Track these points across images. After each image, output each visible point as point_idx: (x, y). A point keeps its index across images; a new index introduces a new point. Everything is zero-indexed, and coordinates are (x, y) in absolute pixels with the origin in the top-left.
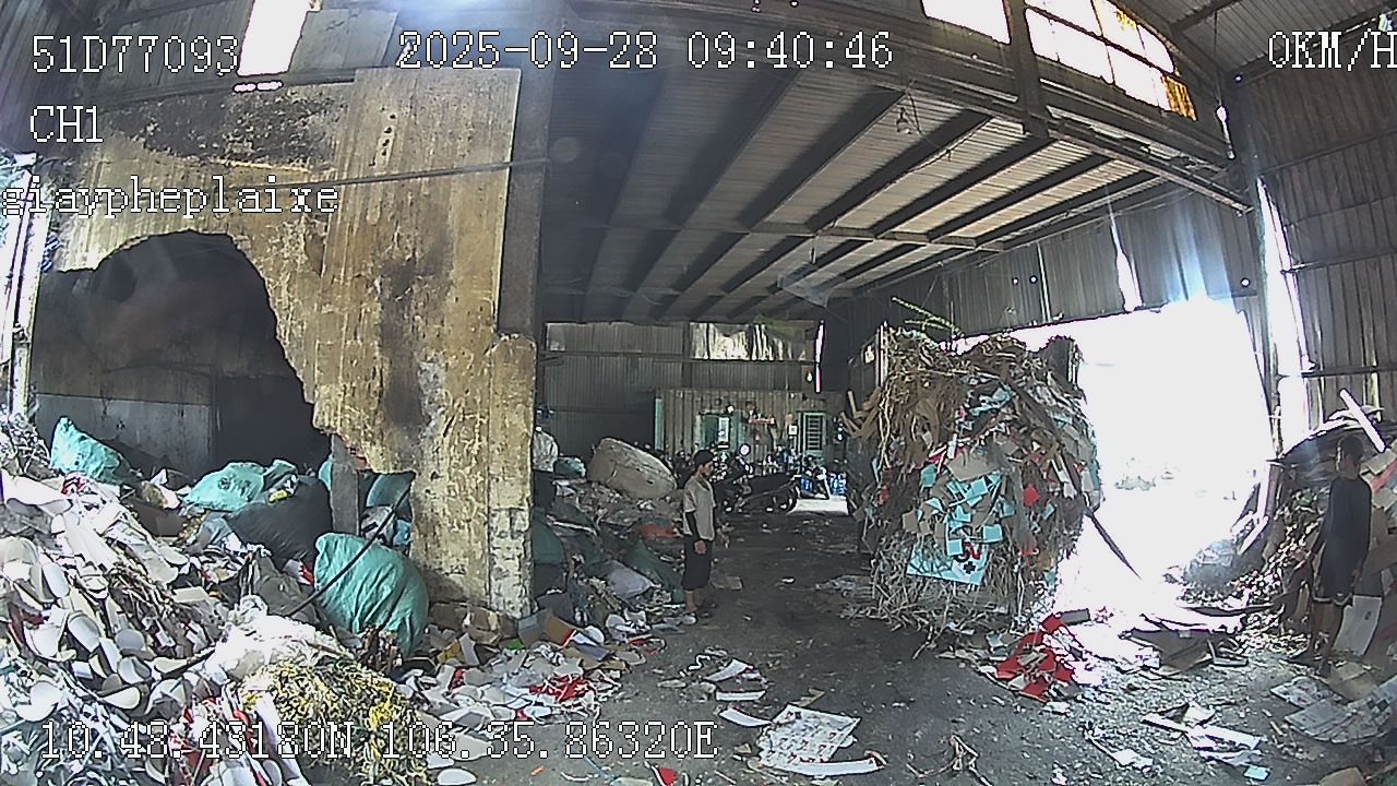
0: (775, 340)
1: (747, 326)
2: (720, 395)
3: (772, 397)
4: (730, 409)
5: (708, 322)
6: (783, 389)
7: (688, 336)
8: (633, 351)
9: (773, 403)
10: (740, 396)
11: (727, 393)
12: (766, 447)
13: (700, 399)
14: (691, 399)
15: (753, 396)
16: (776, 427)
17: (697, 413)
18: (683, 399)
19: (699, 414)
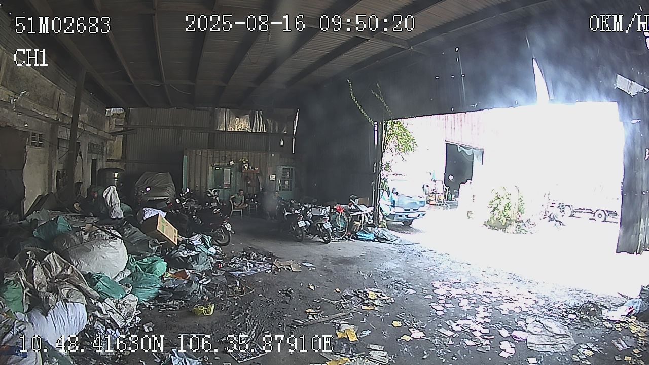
0: (268, 120)
1: (251, 111)
2: (225, 154)
3: (260, 156)
4: (232, 163)
5: (226, 108)
6: (266, 150)
7: (213, 115)
8: (179, 125)
9: (260, 160)
10: (238, 155)
11: (230, 152)
12: (255, 188)
13: (212, 156)
14: (206, 156)
15: (247, 155)
16: (262, 175)
17: (210, 165)
18: (201, 156)
19: (211, 166)
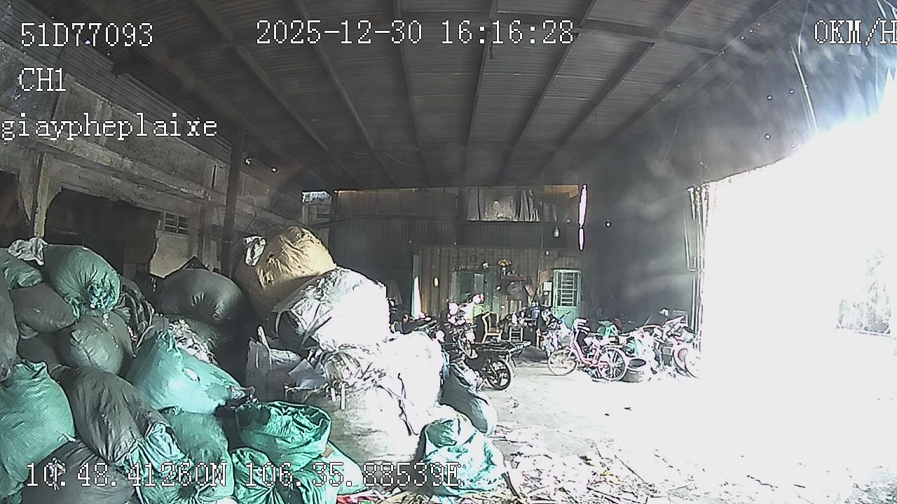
0: (541, 203)
1: (516, 190)
2: (476, 253)
3: (528, 254)
4: (486, 265)
5: (478, 187)
6: (538, 247)
9: (528, 260)
10: (496, 253)
11: (482, 249)
12: (520, 302)
13: (456, 256)
14: (447, 255)
15: (509, 254)
16: (531, 283)
17: (454, 269)
18: (440, 255)
19: (456, 270)
